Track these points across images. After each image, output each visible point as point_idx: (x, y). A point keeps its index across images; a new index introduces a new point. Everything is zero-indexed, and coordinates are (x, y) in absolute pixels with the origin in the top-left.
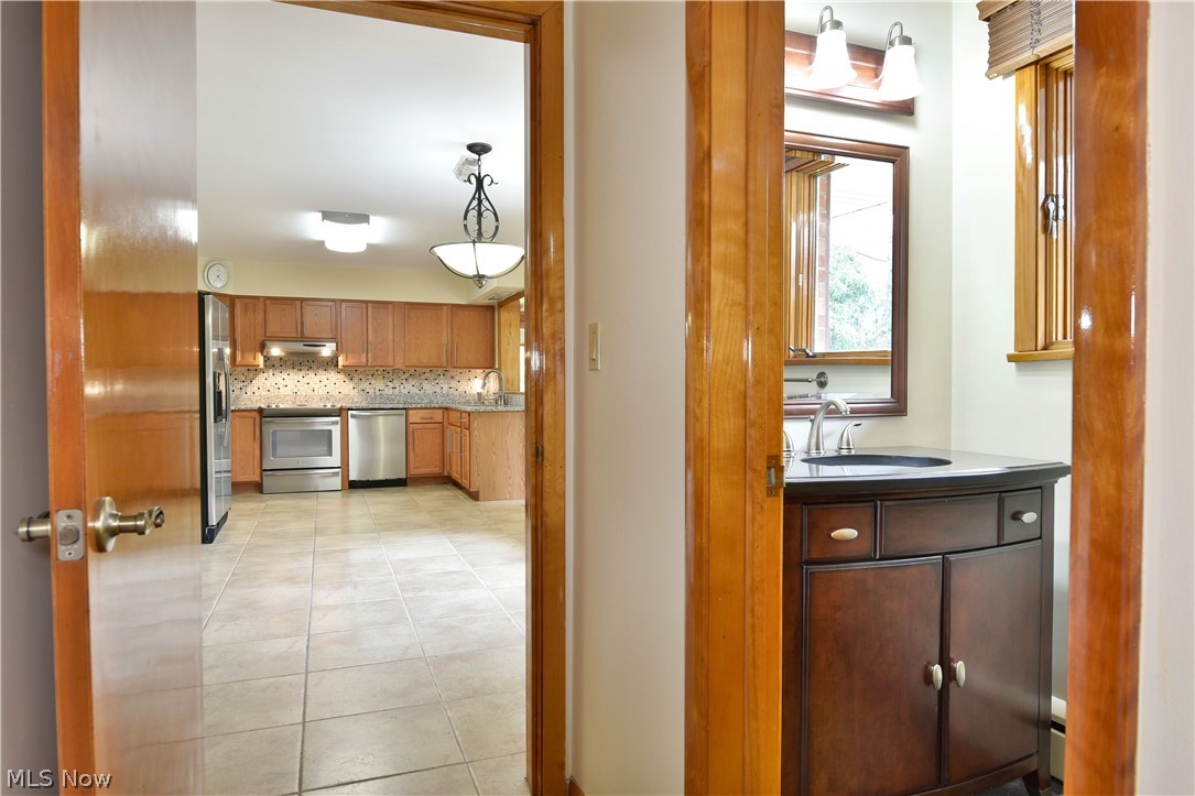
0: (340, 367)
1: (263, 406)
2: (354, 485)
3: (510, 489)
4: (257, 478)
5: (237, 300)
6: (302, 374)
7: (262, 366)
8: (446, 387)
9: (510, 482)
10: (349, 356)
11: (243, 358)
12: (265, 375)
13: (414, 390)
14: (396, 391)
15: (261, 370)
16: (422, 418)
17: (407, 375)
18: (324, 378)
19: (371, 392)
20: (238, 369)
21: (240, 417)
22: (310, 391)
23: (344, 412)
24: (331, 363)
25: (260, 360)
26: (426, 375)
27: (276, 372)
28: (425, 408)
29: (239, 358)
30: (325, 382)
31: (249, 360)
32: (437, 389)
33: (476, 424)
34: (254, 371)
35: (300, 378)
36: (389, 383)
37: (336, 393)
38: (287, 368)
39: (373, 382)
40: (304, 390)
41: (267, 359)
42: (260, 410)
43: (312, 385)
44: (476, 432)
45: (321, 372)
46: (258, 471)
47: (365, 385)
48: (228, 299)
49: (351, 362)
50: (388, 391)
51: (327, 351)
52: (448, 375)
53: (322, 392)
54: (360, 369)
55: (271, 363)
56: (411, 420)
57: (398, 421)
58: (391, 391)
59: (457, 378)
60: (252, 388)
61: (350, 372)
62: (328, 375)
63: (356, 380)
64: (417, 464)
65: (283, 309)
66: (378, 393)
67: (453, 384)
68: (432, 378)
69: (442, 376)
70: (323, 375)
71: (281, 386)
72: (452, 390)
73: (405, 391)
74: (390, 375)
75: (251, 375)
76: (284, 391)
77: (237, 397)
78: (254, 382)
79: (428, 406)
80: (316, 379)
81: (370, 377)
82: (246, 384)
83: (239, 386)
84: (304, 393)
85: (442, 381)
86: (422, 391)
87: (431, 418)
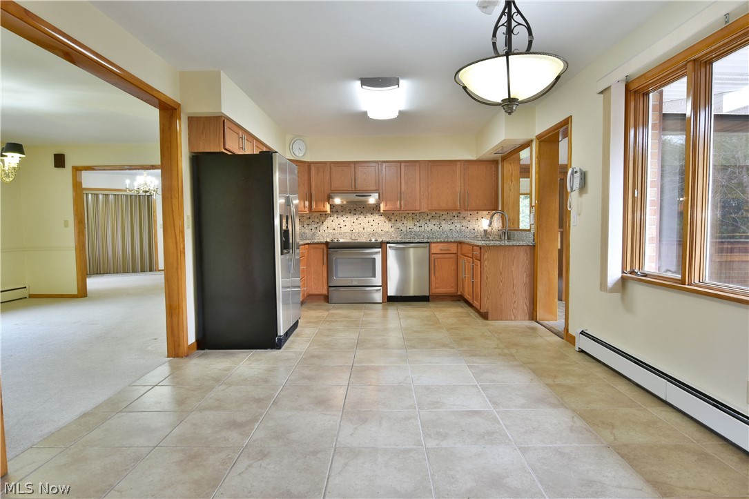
0: (382, 211)
1: (328, 240)
2: (391, 300)
3: (514, 311)
4: (325, 292)
5: (312, 165)
6: (356, 217)
7: (329, 212)
8: (459, 226)
9: (515, 306)
10: (388, 203)
11: (316, 206)
12: (332, 218)
13: (436, 228)
14: (422, 229)
15: (329, 214)
16: (441, 250)
17: (430, 217)
18: (371, 220)
19: (404, 229)
20: (315, 214)
21: (313, 248)
22: (361, 230)
23: (384, 245)
24: (375, 209)
25: (328, 208)
26: (444, 216)
27: (339, 216)
28: (444, 242)
29: (314, 206)
30: (372, 222)
31: (321, 207)
32: (453, 228)
33: (486, 256)
34: (323, 216)
35: (355, 220)
36: (416, 223)
37: (379, 231)
38: (346, 213)
39: (405, 222)
40: (358, 228)
41: (332, 206)
42: (327, 243)
43: (363, 225)
44: (486, 263)
45: (369, 215)
46: (325, 287)
47: (399, 225)
48: (306, 165)
49: (388, 207)
50: (416, 229)
51: (372, 200)
52: (461, 216)
53: (370, 230)
54: (396, 213)
55: (336, 210)
56: (433, 251)
57: (424, 252)
58: (418, 229)
59: (468, 219)
60: (324, 227)
61: (389, 215)
62: (374, 218)
63: (393, 221)
64: (437, 285)
65: (342, 170)
66: (409, 230)
67: (465, 223)
68: (448, 218)
69: (456, 217)
70: (370, 218)
71: (342, 226)
72: (464, 228)
73: (429, 229)
74: (418, 217)
75: (323, 218)
76: (344, 229)
77: (314, 234)
78: (324, 223)
79: (446, 240)
80: (366, 220)
81: (403, 219)
82: (319, 224)
83: (315, 226)
84: (357, 231)
85: (456, 221)
86: (441, 229)
87: (448, 250)
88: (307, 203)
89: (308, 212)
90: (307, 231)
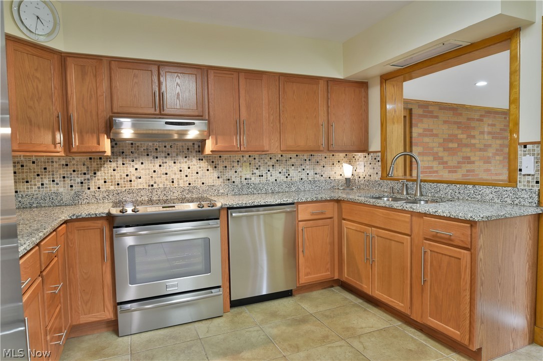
0: (206, 152)
4: (110, 316)
5: (69, 60)
6: (158, 162)
7: (108, 153)
8: (311, 173)
11: (82, 141)
12: (114, 165)
13: (282, 178)
14: (264, 179)
15: (107, 157)
16: (313, 214)
17: (274, 160)
18: (184, 166)
19: (237, 181)
20: (77, 158)
22: (169, 184)
23: (223, 213)
25: (106, 145)
26: (293, 160)
27: (127, 161)
28: (313, 201)
29: (76, 142)
30: (186, 171)
31: (91, 144)
32: (304, 176)
33: (481, 241)
34: (97, 160)
35: (157, 168)
36: (255, 171)
37: (198, 184)
38: (140, 155)
39: (239, 170)
40: (161, 182)
41: (115, 143)
42: (110, 217)
43: (171, 176)
45: (181, 159)
46: (109, 305)
47: (230, 174)
49: (221, 145)
50: (255, 180)
51: (193, 133)
52: (313, 160)
54: (225, 156)
55: (121, 149)
56: (300, 217)
58: (257, 180)
59: (322, 163)
60: (97, 182)
61: (215, 160)
62: (189, 163)
63: (221, 168)
65: (135, 76)
66: (245, 182)
67: (319, 169)
68: (298, 163)
69: (308, 162)
70: (183, 164)
71: (133, 178)
72: (318, 176)
73: (272, 179)
74: (257, 160)
75: (94, 165)
76: (137, 184)
77: (77, 195)
78: (99, 174)
79: (319, 198)
80: (176, 168)
81: (235, 164)
82: (87, 176)
83: (79, 180)
84: (161, 186)
85: (307, 167)
86: (289, 178)
87: (322, 213)
88: (60, 137)
89: (62, 154)
90: (61, 190)
